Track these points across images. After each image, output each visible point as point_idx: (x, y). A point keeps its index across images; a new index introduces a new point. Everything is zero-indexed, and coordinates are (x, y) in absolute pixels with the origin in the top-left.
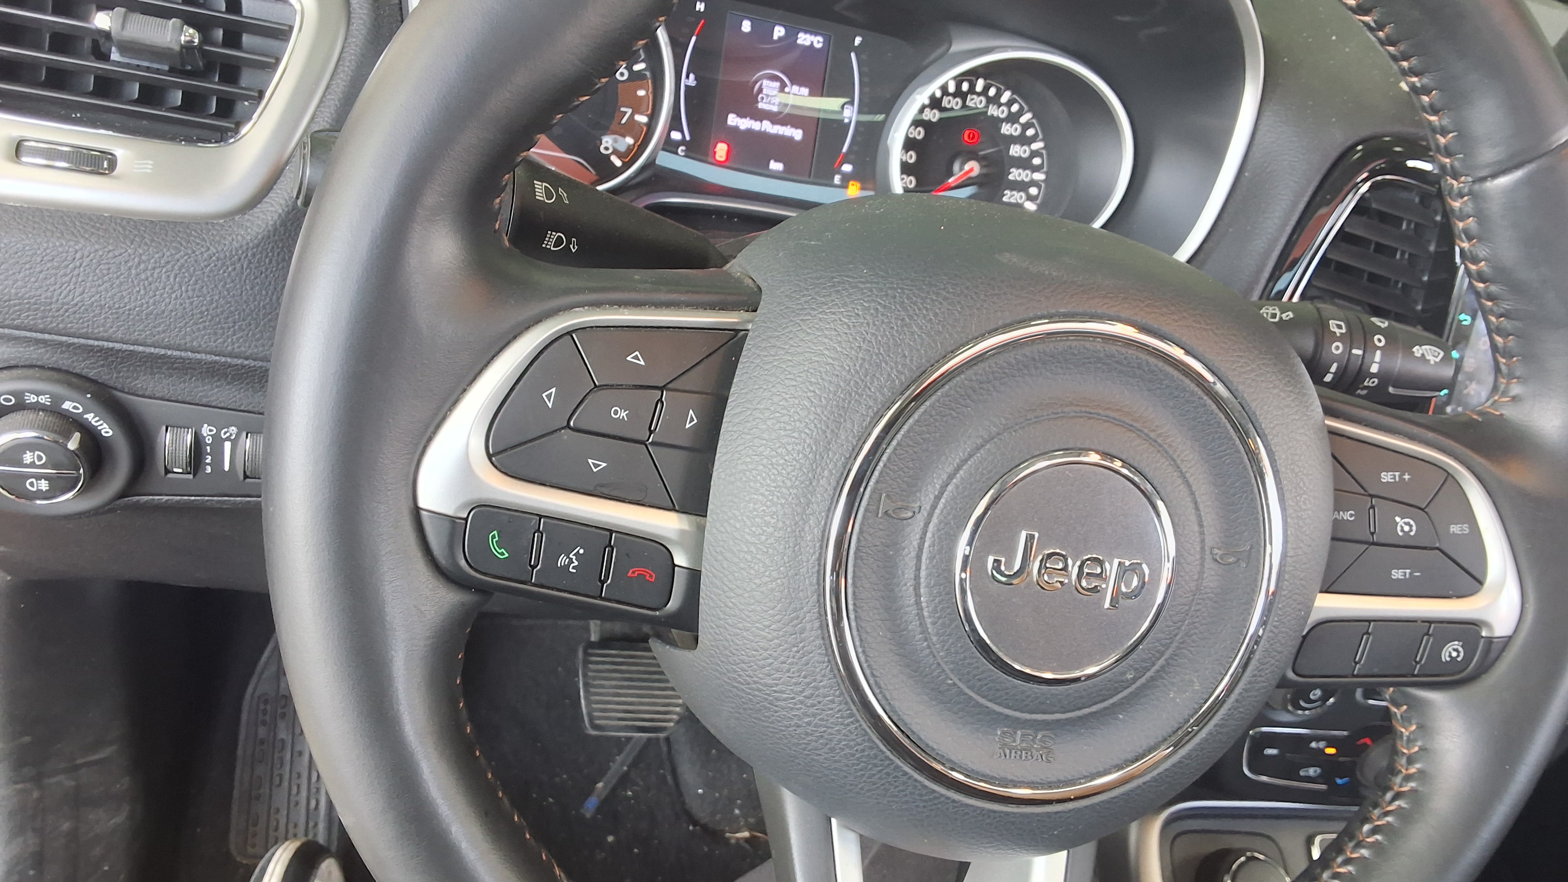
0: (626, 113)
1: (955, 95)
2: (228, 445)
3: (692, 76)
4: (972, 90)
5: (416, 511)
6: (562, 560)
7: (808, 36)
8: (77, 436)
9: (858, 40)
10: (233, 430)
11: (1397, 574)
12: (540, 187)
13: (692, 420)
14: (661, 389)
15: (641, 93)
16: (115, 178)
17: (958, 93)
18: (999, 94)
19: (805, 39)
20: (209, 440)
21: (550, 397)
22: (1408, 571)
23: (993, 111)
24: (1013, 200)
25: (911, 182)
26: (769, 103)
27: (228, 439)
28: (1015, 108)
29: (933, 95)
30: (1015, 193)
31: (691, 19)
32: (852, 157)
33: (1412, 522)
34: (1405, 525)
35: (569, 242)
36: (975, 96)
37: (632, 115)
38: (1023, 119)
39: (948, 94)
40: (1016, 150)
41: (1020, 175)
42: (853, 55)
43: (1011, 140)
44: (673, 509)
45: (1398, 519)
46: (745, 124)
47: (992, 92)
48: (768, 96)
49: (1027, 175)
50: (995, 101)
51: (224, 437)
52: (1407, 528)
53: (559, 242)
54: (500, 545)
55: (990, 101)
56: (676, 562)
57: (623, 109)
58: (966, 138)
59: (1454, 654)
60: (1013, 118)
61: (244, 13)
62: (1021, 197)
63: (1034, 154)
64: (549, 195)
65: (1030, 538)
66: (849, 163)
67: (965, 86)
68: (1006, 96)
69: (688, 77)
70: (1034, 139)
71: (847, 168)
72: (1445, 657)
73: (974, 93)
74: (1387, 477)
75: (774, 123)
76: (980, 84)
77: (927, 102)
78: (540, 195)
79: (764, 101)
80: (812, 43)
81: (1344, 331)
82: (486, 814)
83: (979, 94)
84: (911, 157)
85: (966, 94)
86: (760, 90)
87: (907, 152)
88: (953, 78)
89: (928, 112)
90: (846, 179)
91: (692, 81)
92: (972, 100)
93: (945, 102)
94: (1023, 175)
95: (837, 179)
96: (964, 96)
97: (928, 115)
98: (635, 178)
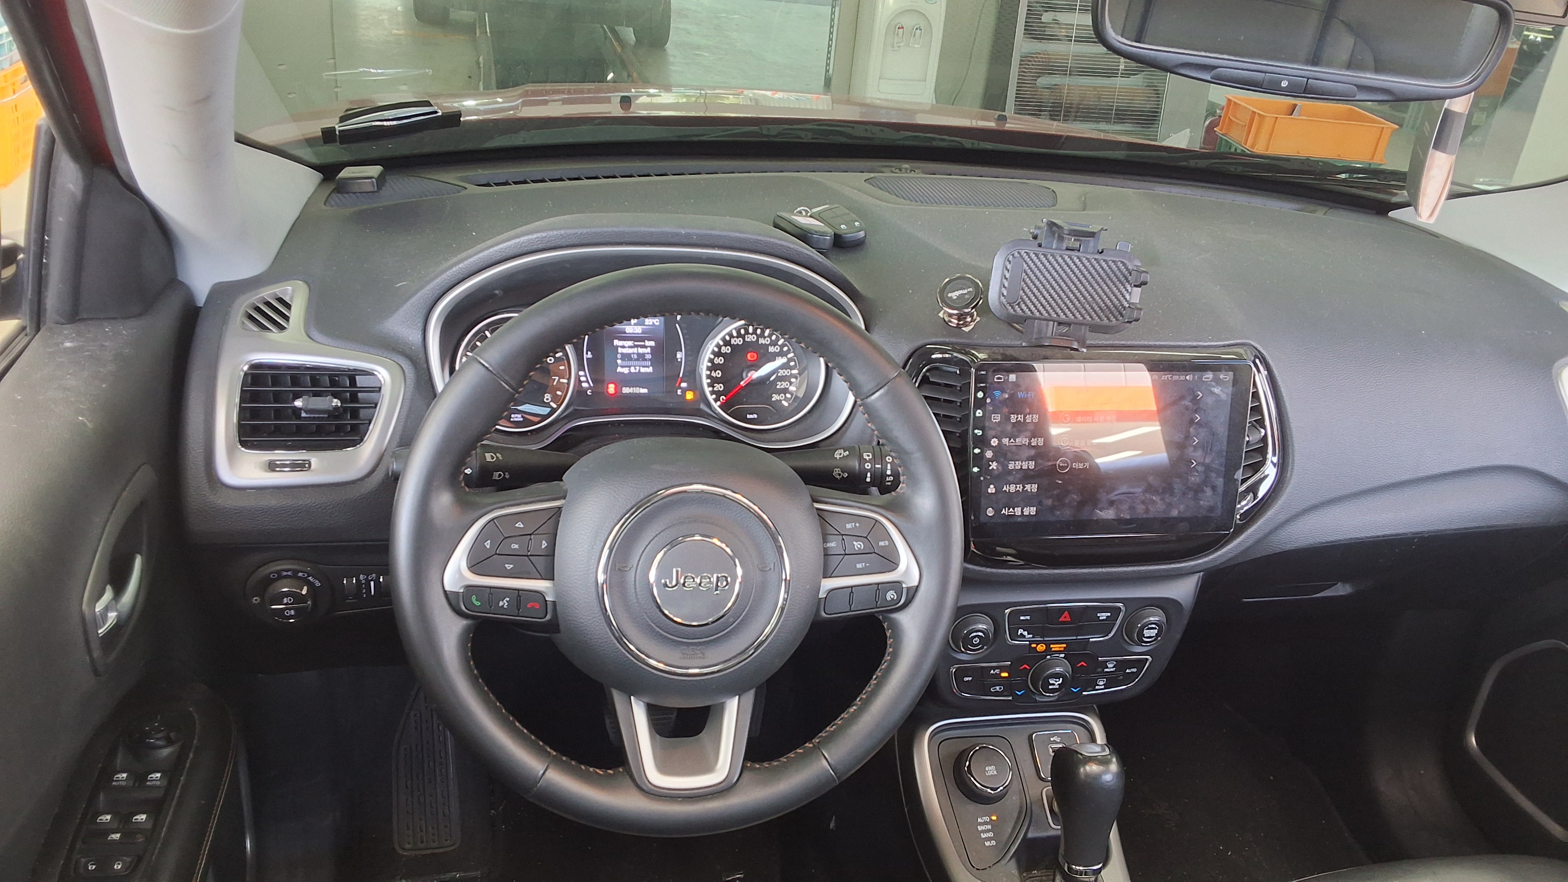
0: (555, 379)
1: (737, 337)
2: (372, 583)
3: (589, 353)
4: (747, 332)
5: (445, 592)
6: (501, 604)
7: (650, 320)
8: (305, 588)
9: (679, 318)
10: (374, 575)
11: (859, 566)
12: (488, 456)
13: (544, 544)
14: (531, 535)
15: (562, 368)
16: (313, 471)
17: (739, 335)
18: (763, 332)
20: (363, 582)
21: (488, 544)
22: (864, 564)
23: (761, 341)
24: (782, 387)
25: (721, 387)
27: (372, 580)
28: (774, 337)
29: (724, 339)
30: (782, 383)
32: (686, 379)
33: (861, 543)
34: (858, 545)
35: (504, 475)
36: (749, 336)
37: (559, 380)
38: (780, 343)
39: (734, 337)
40: (779, 360)
41: (784, 372)
42: (677, 325)
43: (775, 354)
44: (542, 579)
45: (855, 543)
46: (626, 370)
47: (759, 331)
49: (788, 372)
50: (762, 335)
51: (370, 579)
52: (859, 546)
53: (500, 475)
54: (477, 600)
55: (758, 337)
56: (547, 599)
57: (553, 378)
58: (748, 358)
59: (892, 597)
60: (774, 343)
61: (358, 385)
62: (787, 385)
63: (790, 360)
64: (493, 458)
65: (677, 572)
66: (684, 382)
67: (743, 331)
68: (767, 332)
69: (587, 354)
70: (788, 352)
71: (684, 385)
72: (889, 599)
73: (748, 333)
74: (849, 526)
76: (751, 329)
77: (721, 343)
78: (489, 459)
80: (653, 323)
81: (871, 457)
82: (485, 700)
83: (752, 334)
84: (718, 374)
85: (744, 335)
87: (715, 372)
88: (735, 329)
89: (723, 348)
90: (684, 391)
91: (590, 355)
92: (748, 338)
93: (733, 342)
94: (786, 372)
95: (679, 392)
96: (743, 337)
97: (724, 350)
98: (561, 414)
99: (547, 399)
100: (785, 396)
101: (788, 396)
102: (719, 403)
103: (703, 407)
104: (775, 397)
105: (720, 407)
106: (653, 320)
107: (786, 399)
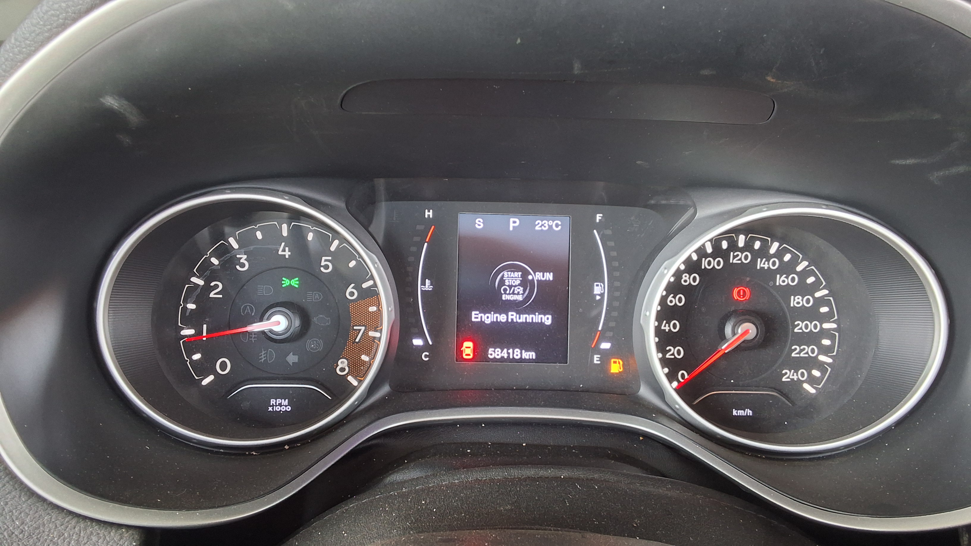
0: (360, 330)
1: (714, 255)
3: (427, 282)
4: (733, 246)
7: (545, 221)
9: (599, 217)
15: (373, 308)
17: (718, 252)
18: (765, 247)
19: (542, 225)
23: (762, 264)
24: (803, 355)
25: (679, 352)
26: (513, 293)
28: (787, 258)
29: (690, 257)
30: (804, 346)
31: (420, 227)
32: (609, 334)
36: (738, 253)
37: (366, 332)
38: (800, 268)
39: (706, 256)
40: (796, 301)
41: (806, 327)
42: (597, 232)
43: (789, 291)
46: (489, 318)
47: (757, 245)
48: (510, 287)
49: (815, 327)
50: (763, 253)
55: (756, 254)
57: (357, 328)
58: (736, 297)
60: (787, 269)
62: (813, 351)
63: (820, 302)
66: (607, 340)
67: (725, 245)
68: (775, 247)
69: (423, 283)
70: (816, 286)
71: (606, 345)
73: (737, 249)
75: (519, 313)
76: (741, 241)
77: (683, 267)
79: (508, 292)
80: (550, 227)
83: (742, 250)
84: (676, 326)
85: (727, 252)
86: (502, 282)
87: (668, 323)
88: (711, 240)
89: (685, 276)
90: (606, 356)
91: (428, 286)
92: (735, 257)
93: (704, 264)
94: (811, 327)
95: (596, 359)
96: (725, 254)
97: (687, 279)
98: (359, 406)
99: (342, 370)
100: (810, 374)
101: (816, 373)
102: (675, 384)
103: (645, 392)
104: (788, 376)
105: (677, 390)
106: (551, 223)
107: (812, 381)
